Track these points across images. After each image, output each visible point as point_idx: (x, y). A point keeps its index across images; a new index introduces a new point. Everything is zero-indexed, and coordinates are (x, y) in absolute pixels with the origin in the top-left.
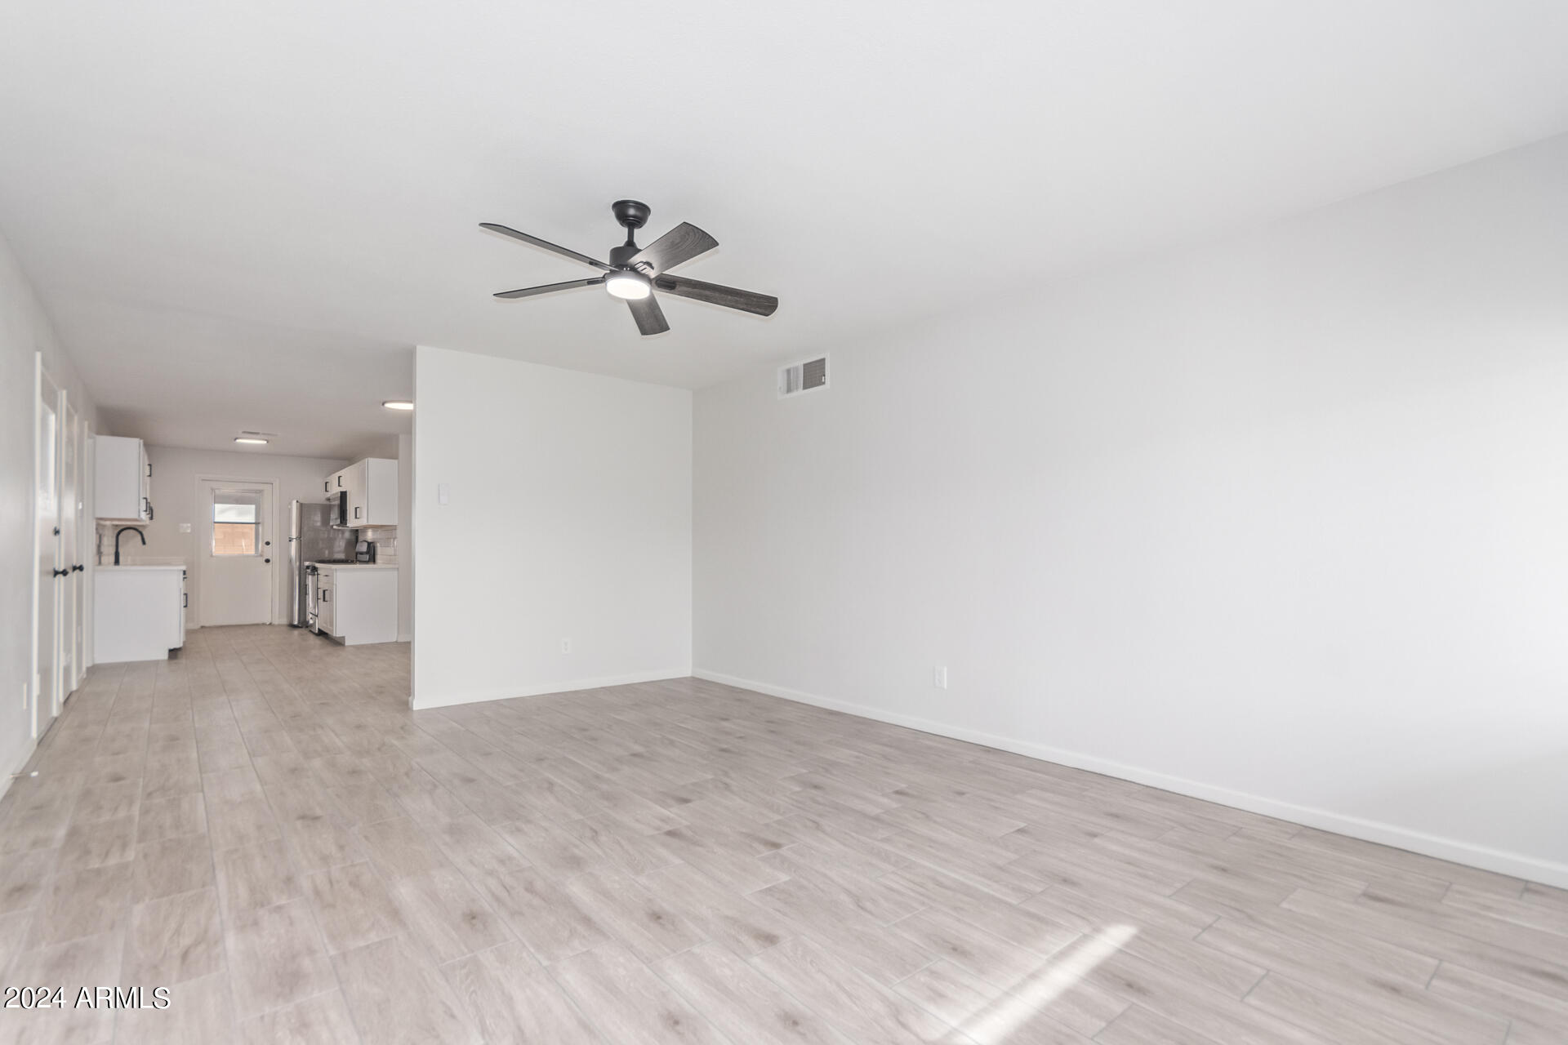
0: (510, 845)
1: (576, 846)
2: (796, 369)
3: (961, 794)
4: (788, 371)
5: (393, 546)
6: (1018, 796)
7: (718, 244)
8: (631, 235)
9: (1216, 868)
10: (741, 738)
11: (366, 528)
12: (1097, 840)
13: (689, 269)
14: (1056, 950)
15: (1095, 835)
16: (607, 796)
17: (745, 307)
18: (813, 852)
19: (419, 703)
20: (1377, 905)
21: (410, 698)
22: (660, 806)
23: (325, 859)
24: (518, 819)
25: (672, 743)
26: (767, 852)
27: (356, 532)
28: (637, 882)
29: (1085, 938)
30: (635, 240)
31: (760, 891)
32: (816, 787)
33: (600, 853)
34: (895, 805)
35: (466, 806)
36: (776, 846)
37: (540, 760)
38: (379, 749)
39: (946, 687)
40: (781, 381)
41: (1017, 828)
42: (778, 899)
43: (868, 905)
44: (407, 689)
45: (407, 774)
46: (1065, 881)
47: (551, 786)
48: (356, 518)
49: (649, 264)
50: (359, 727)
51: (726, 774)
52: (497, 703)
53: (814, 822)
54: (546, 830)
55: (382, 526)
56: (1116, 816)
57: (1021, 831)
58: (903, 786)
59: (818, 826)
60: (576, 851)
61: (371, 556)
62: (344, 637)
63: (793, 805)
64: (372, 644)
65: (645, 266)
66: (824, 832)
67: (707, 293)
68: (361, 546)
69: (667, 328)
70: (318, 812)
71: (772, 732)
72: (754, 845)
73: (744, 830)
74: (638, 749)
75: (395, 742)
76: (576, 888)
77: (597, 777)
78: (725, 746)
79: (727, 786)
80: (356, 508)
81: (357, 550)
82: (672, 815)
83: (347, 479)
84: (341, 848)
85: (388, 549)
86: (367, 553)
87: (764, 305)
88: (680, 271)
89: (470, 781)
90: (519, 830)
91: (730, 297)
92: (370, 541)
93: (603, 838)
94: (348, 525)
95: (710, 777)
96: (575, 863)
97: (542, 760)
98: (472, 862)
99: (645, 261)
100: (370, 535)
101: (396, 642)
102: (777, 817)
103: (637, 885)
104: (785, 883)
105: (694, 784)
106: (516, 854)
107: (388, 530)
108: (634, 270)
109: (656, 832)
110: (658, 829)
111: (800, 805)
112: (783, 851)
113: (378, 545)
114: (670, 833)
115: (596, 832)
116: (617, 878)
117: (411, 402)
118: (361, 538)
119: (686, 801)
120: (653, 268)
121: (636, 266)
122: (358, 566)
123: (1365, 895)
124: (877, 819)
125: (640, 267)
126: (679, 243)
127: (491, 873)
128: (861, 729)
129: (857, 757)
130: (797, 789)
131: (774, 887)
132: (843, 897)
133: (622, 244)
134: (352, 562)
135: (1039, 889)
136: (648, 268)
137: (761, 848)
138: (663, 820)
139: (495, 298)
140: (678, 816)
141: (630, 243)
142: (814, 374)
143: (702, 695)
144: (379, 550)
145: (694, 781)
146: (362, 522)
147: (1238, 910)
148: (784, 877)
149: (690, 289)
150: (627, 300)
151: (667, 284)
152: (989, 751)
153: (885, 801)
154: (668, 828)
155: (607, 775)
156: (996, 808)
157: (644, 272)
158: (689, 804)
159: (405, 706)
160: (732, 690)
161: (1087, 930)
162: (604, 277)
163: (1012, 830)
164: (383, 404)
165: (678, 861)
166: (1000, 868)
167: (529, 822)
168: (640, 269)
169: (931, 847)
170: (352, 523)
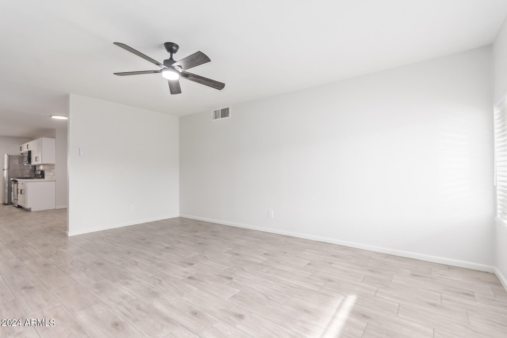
0: (125, 290)
1: (153, 287)
2: (218, 111)
3: (285, 253)
4: (216, 111)
5: (53, 172)
6: (303, 252)
7: (210, 61)
8: (171, 56)
9: (370, 270)
10: (204, 238)
11: (39, 165)
12: (333, 265)
13: (196, 70)
14: (337, 305)
15: (331, 263)
16: (160, 265)
17: (213, 86)
18: (244, 279)
19: (71, 233)
20: (416, 277)
21: (67, 232)
22: (183, 267)
23: (39, 306)
24: (126, 279)
25: (179, 242)
26: (228, 281)
27: (35, 167)
28: (183, 300)
29: (343, 300)
30: (173, 58)
31: (231, 297)
32: (237, 255)
33: (165, 289)
34: (266, 259)
35: (102, 275)
36: (231, 278)
37: (129, 253)
38: (56, 254)
39: (273, 217)
40: (212, 115)
41: (308, 263)
42: (238, 300)
43: (271, 298)
44: (66, 228)
45: (71, 264)
46: (329, 280)
47: (136, 263)
48: (36, 161)
49: (180, 66)
50: (44, 245)
51: (203, 252)
52: (104, 231)
53: (241, 268)
54: (139, 282)
55: (47, 164)
56: (335, 256)
57: (309, 264)
58: (266, 252)
59: (243, 269)
60: (154, 290)
61: (42, 175)
62: (30, 208)
63: (231, 262)
64: (44, 210)
65: (179, 67)
66: (245, 271)
67: (200, 80)
68: (38, 172)
69: (181, 93)
70: (32, 285)
71: (215, 235)
72: (223, 279)
73: (217, 274)
74: (167, 245)
75: (62, 250)
76: (158, 305)
77: (154, 258)
78: (200, 242)
79: (205, 257)
80: (36, 157)
81: (36, 173)
82: (188, 271)
83: (32, 146)
84: (47, 300)
85: (50, 173)
86: (41, 175)
87: (220, 86)
88: (192, 71)
89: (101, 264)
90: (127, 283)
91: (208, 82)
92: (41, 170)
93: (164, 283)
94: (32, 164)
95: (198, 254)
96: (155, 295)
97: (130, 253)
98: (110, 300)
99: (179, 65)
100: (41, 168)
101: (55, 209)
102: (227, 267)
103: (183, 301)
104: (239, 293)
105: (193, 257)
106: (129, 294)
107: (51, 166)
108: (173, 68)
109: (184, 278)
110: (185, 277)
111: (234, 262)
112: (234, 280)
113: (46, 171)
114: (190, 278)
115: (160, 281)
116: (174, 299)
117: (67, 117)
118: (37, 169)
119: (192, 264)
120: (182, 69)
121: (175, 67)
122: (36, 180)
123: (412, 275)
124: (261, 264)
125: (177, 68)
126: (195, 59)
127: (120, 304)
128: (245, 232)
129: (247, 242)
130: (231, 256)
131: (235, 295)
132: (261, 296)
133: (168, 59)
134: (33, 178)
135: (323, 285)
136: (180, 68)
137: (225, 280)
138: (185, 273)
139: (114, 74)
140: (191, 271)
141: (171, 58)
142: (225, 113)
143: (185, 223)
144: (46, 174)
145: (193, 256)
146: (39, 162)
147: (382, 284)
148: (238, 291)
149: (194, 78)
150: (168, 80)
151: (186, 75)
152: (288, 237)
153: (262, 257)
154: (188, 276)
155: (158, 257)
156: (298, 257)
157: (177, 70)
158: (193, 265)
159: (64, 235)
160: (195, 221)
161: (343, 297)
162: (161, 70)
163: (306, 264)
164: (51, 117)
165: (196, 289)
166: (308, 278)
167: (131, 279)
168: (176, 69)
169: (283, 273)
170: (34, 163)
